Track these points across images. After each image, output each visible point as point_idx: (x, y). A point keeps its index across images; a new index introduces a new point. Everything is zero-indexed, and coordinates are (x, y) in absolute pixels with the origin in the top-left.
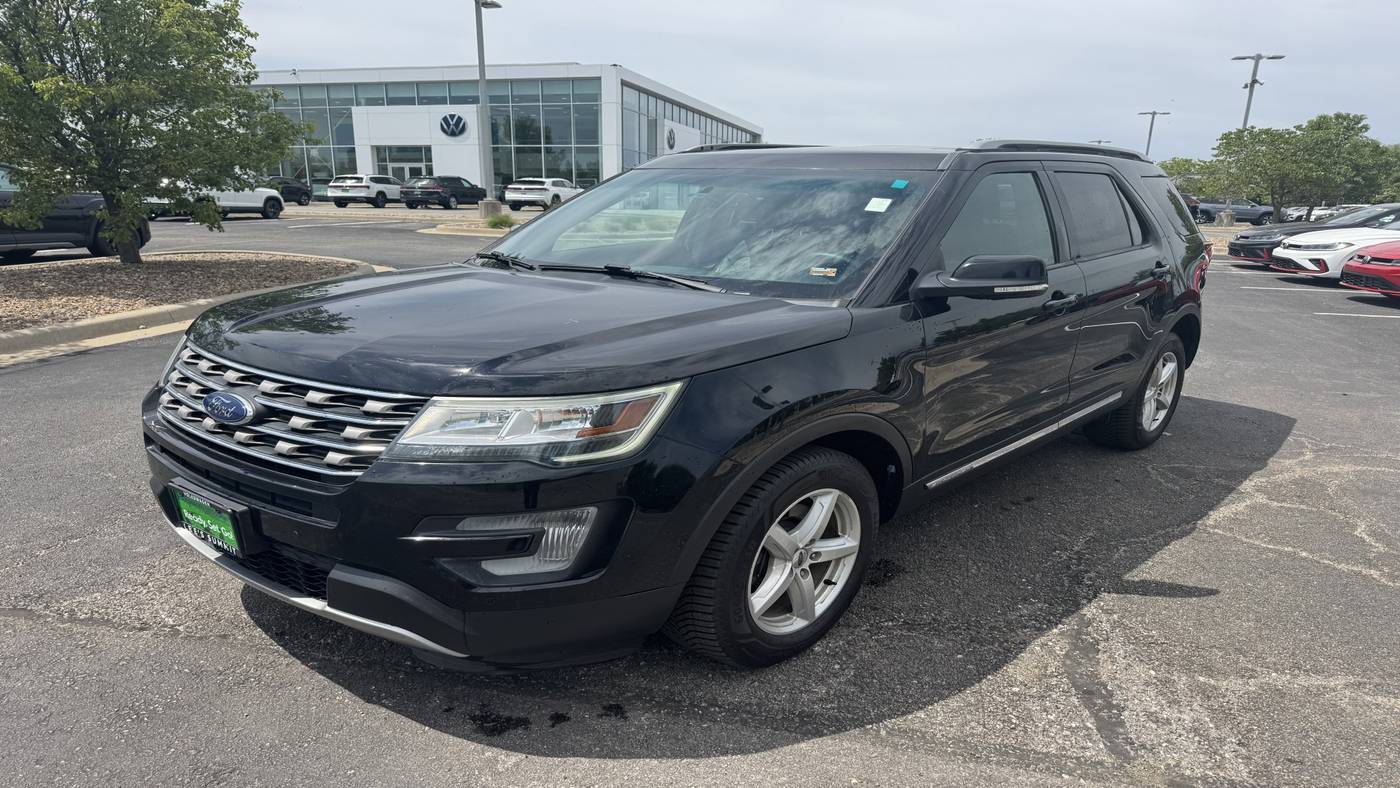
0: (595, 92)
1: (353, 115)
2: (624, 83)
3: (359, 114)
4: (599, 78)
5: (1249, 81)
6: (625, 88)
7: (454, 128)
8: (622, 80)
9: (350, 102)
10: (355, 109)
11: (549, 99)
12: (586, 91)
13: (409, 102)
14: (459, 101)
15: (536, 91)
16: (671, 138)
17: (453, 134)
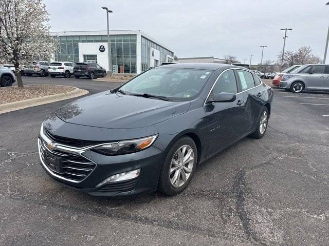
0: (135, 39)
3: (80, 45)
4: (136, 35)
6: (142, 38)
7: (102, 49)
8: (142, 35)
11: (124, 41)
12: (133, 38)
13: (92, 41)
14: (103, 41)
15: (121, 38)
16: (153, 53)
17: (102, 51)
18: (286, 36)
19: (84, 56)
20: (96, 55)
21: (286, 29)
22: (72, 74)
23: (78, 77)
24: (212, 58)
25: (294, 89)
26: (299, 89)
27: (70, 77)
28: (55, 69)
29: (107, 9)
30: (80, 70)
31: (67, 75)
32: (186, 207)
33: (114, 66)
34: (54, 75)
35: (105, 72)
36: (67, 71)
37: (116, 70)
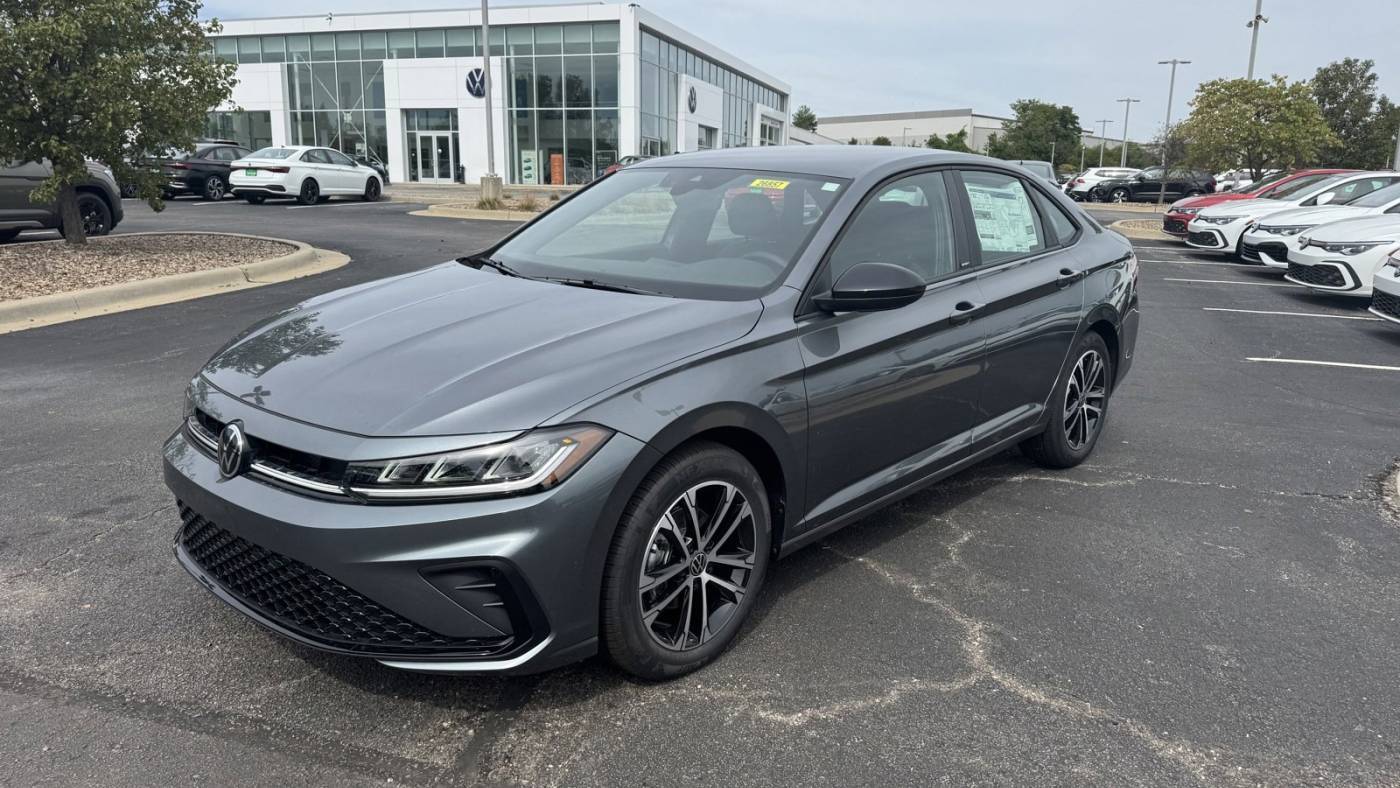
0: (614, 40)
1: (385, 71)
2: (643, 28)
3: (391, 67)
4: (618, 22)
5: (1253, 19)
6: (644, 34)
8: (640, 24)
9: (381, 54)
10: (387, 63)
12: (605, 37)
15: (558, 38)
16: (692, 98)
17: (477, 94)
18: (1259, 17)
20: (456, 110)
24: (968, 113)
33: (525, 154)
37: (534, 172)
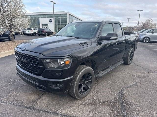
3: (40, 19)
5: (139, 14)
6: (70, 15)
7: (51, 21)
11: (61, 17)
12: (65, 15)
13: (46, 17)
14: (51, 17)
17: (51, 22)
19: (42, 24)
20: (48, 24)
21: (140, 10)
22: (37, 34)
23: (39, 35)
25: (144, 41)
26: (147, 41)
27: (36, 35)
28: (29, 31)
29: (53, 2)
30: (40, 32)
31: (34, 34)
32: (97, 110)
33: (56, 29)
34: (28, 35)
35: (52, 32)
36: (35, 32)
37: (57, 31)
